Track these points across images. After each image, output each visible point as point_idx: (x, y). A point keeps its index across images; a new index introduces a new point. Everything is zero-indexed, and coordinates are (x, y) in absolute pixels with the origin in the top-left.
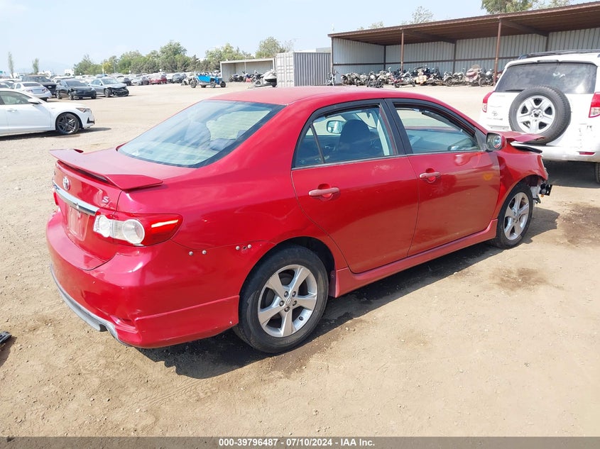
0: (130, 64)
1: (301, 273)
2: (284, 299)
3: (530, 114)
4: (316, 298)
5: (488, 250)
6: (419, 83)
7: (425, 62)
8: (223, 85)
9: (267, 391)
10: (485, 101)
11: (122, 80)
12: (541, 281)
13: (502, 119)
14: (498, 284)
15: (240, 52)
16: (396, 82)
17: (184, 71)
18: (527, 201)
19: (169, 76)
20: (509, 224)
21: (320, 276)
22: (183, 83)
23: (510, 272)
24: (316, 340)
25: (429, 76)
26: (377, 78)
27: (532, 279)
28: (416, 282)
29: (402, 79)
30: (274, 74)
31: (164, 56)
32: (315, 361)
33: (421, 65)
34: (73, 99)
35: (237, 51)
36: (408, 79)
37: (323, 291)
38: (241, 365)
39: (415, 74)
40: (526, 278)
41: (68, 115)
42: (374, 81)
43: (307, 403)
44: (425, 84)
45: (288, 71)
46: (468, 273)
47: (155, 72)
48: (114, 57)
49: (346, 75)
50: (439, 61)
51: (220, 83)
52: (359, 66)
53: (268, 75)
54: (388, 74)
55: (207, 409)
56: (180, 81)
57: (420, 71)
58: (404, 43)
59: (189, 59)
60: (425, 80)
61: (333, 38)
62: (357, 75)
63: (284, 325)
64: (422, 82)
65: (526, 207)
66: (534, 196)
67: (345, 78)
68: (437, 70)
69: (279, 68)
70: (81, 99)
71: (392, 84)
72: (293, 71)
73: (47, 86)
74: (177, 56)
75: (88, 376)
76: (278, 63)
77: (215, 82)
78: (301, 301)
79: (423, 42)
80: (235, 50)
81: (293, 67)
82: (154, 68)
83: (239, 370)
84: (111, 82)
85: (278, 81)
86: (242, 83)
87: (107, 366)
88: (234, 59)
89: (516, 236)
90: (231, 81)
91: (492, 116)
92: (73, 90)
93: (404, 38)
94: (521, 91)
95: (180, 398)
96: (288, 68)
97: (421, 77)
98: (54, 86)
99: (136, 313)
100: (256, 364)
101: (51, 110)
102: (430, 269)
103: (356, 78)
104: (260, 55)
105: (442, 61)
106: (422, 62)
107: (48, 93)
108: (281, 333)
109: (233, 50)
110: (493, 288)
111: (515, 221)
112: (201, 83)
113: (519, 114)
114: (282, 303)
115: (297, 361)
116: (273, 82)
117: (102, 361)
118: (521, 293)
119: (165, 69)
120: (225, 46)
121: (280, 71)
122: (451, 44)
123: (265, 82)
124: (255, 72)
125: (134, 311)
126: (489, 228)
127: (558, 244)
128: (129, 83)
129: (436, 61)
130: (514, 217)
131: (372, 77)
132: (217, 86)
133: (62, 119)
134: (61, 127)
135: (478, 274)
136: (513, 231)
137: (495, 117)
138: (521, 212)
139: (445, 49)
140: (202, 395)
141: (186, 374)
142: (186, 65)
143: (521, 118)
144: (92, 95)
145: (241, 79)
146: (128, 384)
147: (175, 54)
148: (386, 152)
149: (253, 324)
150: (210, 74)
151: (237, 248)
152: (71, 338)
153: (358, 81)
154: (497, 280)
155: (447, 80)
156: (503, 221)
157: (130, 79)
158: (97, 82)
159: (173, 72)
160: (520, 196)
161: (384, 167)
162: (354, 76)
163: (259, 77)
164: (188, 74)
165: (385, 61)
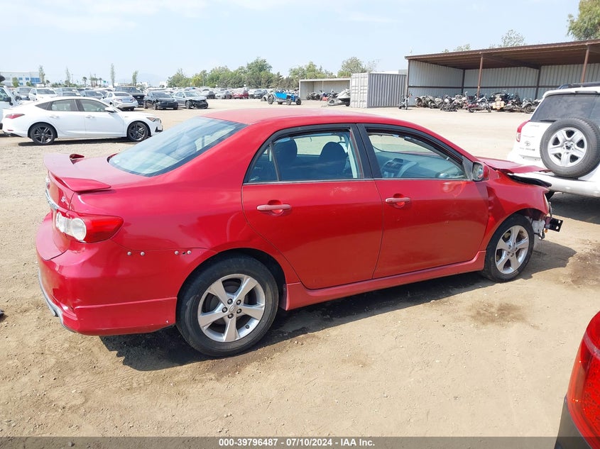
0: (218, 78)
1: (248, 283)
2: (228, 306)
3: (562, 146)
4: (263, 308)
5: (479, 282)
6: (495, 109)
7: (505, 87)
8: (299, 103)
9: (194, 390)
10: (519, 130)
11: (207, 93)
12: (520, 318)
13: (534, 150)
14: (472, 317)
15: (323, 70)
16: (470, 107)
17: (268, 87)
18: (526, 234)
19: (251, 92)
20: (503, 257)
21: (268, 288)
22: (263, 99)
23: (491, 306)
24: (262, 349)
25: (507, 102)
26: (451, 101)
27: (511, 315)
28: (387, 305)
29: (477, 104)
30: (349, 94)
31: (250, 72)
32: (250, 369)
33: (500, 90)
34: (156, 109)
35: (320, 69)
36: (484, 104)
37: (271, 303)
38: (182, 363)
39: (492, 100)
40: (506, 313)
41: (139, 124)
42: (448, 104)
43: (222, 406)
44: (502, 110)
45: (362, 91)
46: (446, 302)
47: (240, 87)
48: (204, 72)
49: (421, 98)
50: (521, 87)
51: (296, 100)
52: (436, 89)
53: (342, 95)
54: (464, 99)
55: (133, 398)
56: (260, 97)
57: (498, 97)
58: (483, 68)
59: (273, 75)
60: (502, 106)
61: (410, 60)
62: (431, 98)
63: (227, 330)
64: (498, 108)
65: (526, 241)
66: (535, 230)
67: (419, 100)
68: (517, 97)
69: (354, 88)
70: (164, 109)
71: (467, 109)
72: (367, 91)
73: (135, 97)
74: (262, 73)
75: (48, 356)
76: (353, 83)
77: (291, 99)
78: (247, 310)
79: (505, 67)
80: (318, 68)
81: (367, 88)
82: (239, 83)
83: (179, 368)
84: (193, 94)
85: (351, 100)
86: (319, 101)
87: (67, 350)
88: (316, 78)
89: (511, 270)
90: (308, 99)
91: (524, 146)
92: (157, 101)
93: (483, 62)
94: (554, 121)
95: (115, 385)
96: (362, 88)
97: (498, 103)
98: (142, 97)
99: (76, 302)
100: (196, 364)
101: (124, 119)
102: (409, 295)
103: (431, 100)
104: (341, 74)
105: (524, 87)
106: (502, 87)
107: (135, 103)
108: (223, 338)
109: (317, 68)
110: (464, 320)
111: (511, 254)
112: (278, 100)
113: (550, 145)
114: (225, 310)
115: (234, 367)
116: (346, 102)
117: (66, 345)
118: (492, 328)
119: (249, 85)
120: (308, 64)
121: (354, 91)
122: (535, 70)
123: (340, 102)
124: (332, 91)
125: (75, 300)
126: (475, 259)
127: (560, 282)
128: (212, 96)
129: (518, 87)
130: (509, 251)
131: (447, 100)
132: (292, 103)
133: (133, 127)
134: (132, 134)
135: (456, 305)
136: (508, 264)
137: (528, 147)
138: (519, 246)
139: (528, 75)
140: (135, 385)
141: (130, 365)
142: (269, 82)
143: (552, 149)
144: (174, 106)
145: (318, 98)
146: (78, 368)
147: (261, 71)
148: (355, 174)
149: (191, 326)
150: (287, 91)
151: (176, 252)
152: (52, 322)
153: (433, 104)
154: (473, 313)
155: (526, 107)
156: (495, 253)
157: (214, 92)
158: (180, 94)
159: (257, 87)
160: (516, 230)
161: (345, 189)
162: (428, 99)
163: (335, 96)
164: (269, 90)
165: (463, 84)
